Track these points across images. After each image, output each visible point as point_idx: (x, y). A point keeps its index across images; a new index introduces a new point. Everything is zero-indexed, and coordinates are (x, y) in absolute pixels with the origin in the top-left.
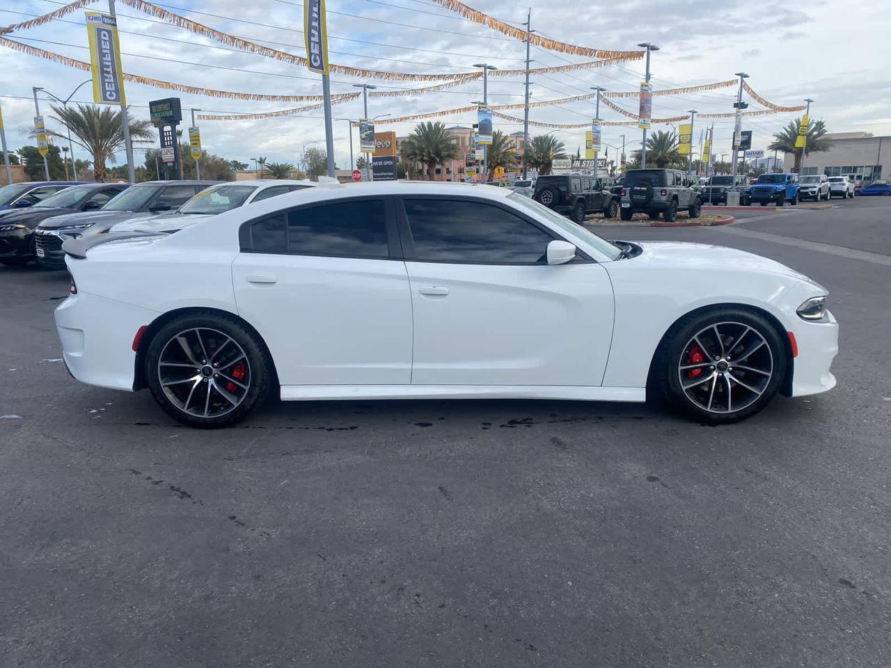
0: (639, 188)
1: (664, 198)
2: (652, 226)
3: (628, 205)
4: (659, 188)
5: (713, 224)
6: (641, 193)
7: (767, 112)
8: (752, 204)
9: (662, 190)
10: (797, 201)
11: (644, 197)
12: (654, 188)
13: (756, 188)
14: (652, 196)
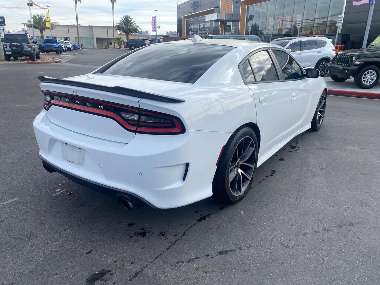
0: (15, 44)
1: (30, 49)
2: (28, 63)
3: (10, 53)
4: (26, 44)
5: (56, 62)
6: (17, 46)
7: (36, 8)
8: (50, 52)
9: (28, 45)
10: (62, 51)
11: (19, 49)
12: (23, 44)
13: (46, 45)
14: (23, 48)
